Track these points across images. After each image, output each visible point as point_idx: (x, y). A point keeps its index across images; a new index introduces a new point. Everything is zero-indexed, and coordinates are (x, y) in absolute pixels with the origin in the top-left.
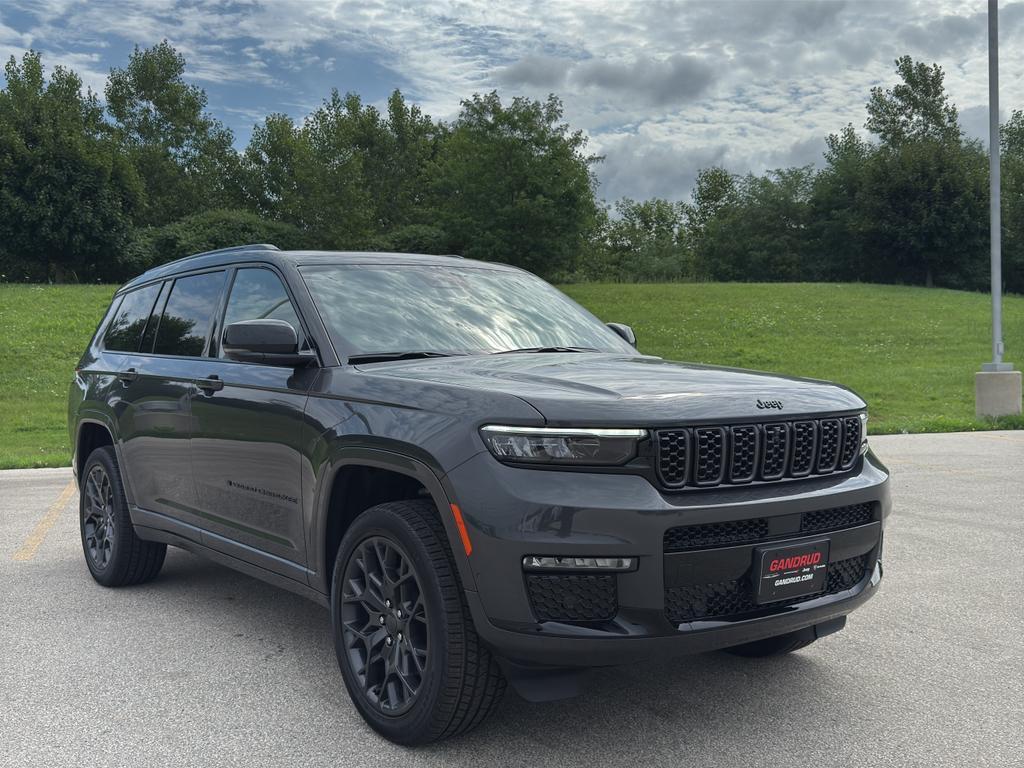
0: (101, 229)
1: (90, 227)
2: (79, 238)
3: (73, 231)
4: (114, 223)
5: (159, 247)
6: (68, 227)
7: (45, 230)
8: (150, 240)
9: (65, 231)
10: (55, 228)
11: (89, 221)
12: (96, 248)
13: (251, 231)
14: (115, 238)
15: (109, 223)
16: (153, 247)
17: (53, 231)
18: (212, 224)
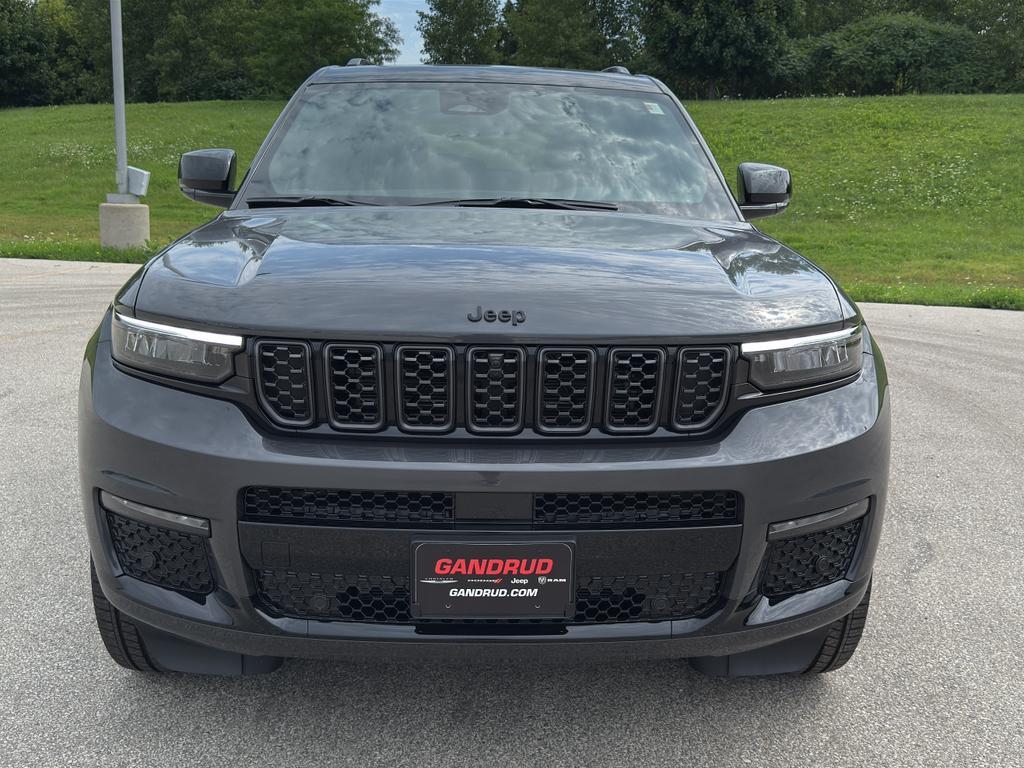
0: (754, 41)
1: (742, 40)
2: (729, 52)
3: (724, 45)
4: (768, 34)
5: (815, 58)
6: (720, 41)
7: (697, 44)
8: (807, 51)
9: (716, 44)
10: (708, 43)
11: (741, 33)
12: (748, 62)
13: (914, 37)
14: (767, 50)
15: (761, 34)
16: (809, 58)
17: (705, 45)
18: (872, 31)
